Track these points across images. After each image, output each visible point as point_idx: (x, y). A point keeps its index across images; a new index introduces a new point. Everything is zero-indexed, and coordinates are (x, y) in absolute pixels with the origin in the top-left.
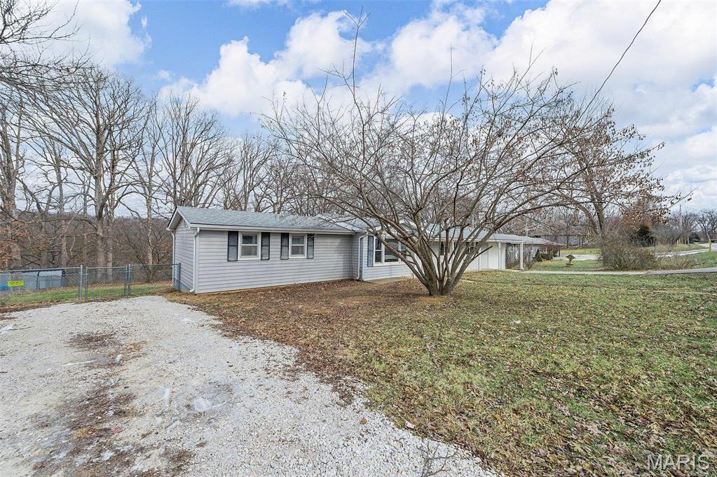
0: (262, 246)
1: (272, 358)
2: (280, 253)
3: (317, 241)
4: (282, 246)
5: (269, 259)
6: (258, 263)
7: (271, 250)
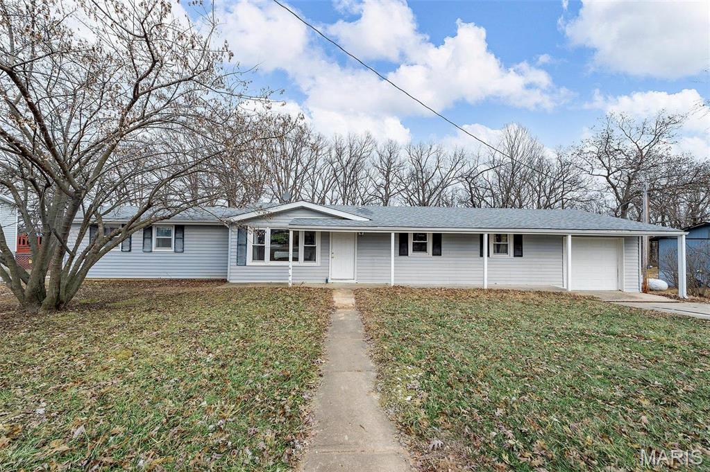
2: (142, 245)
3: (187, 232)
4: (144, 239)
5: (130, 251)
6: (119, 254)
7: (132, 242)
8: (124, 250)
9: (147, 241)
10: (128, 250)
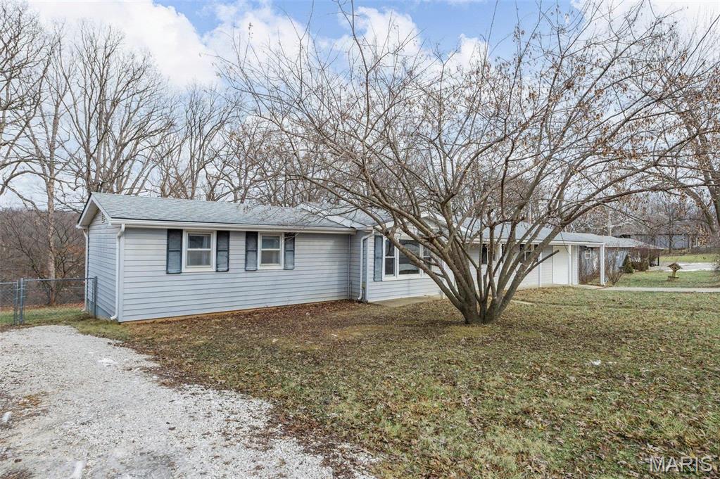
0: (218, 251)
1: (232, 417)
2: (244, 261)
3: (300, 244)
4: (247, 251)
5: (228, 270)
6: (211, 277)
7: (231, 257)
8: (220, 269)
9: (251, 255)
10: (225, 269)
